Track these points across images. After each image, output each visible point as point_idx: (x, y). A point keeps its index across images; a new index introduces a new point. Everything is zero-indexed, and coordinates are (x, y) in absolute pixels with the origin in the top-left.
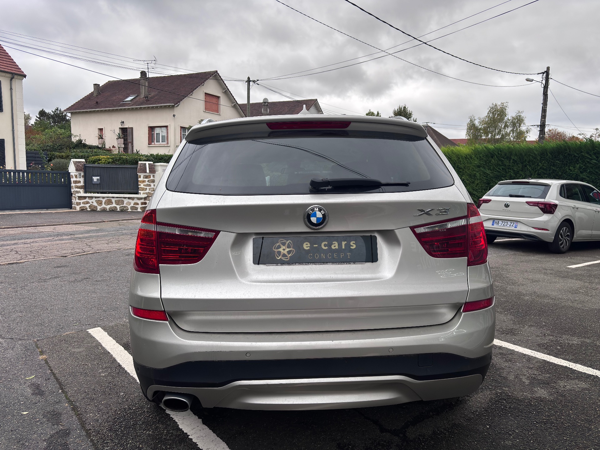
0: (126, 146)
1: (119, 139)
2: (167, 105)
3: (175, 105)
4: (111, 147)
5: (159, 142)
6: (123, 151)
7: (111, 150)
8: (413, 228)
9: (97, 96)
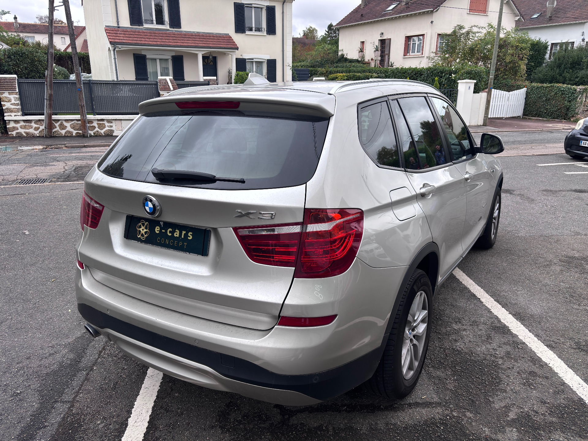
0: (383, 58)
1: (376, 52)
2: (426, 11)
3: (434, 10)
4: (370, 60)
5: (415, 52)
6: (379, 64)
7: (369, 63)
8: (235, 229)
9: (364, 8)
